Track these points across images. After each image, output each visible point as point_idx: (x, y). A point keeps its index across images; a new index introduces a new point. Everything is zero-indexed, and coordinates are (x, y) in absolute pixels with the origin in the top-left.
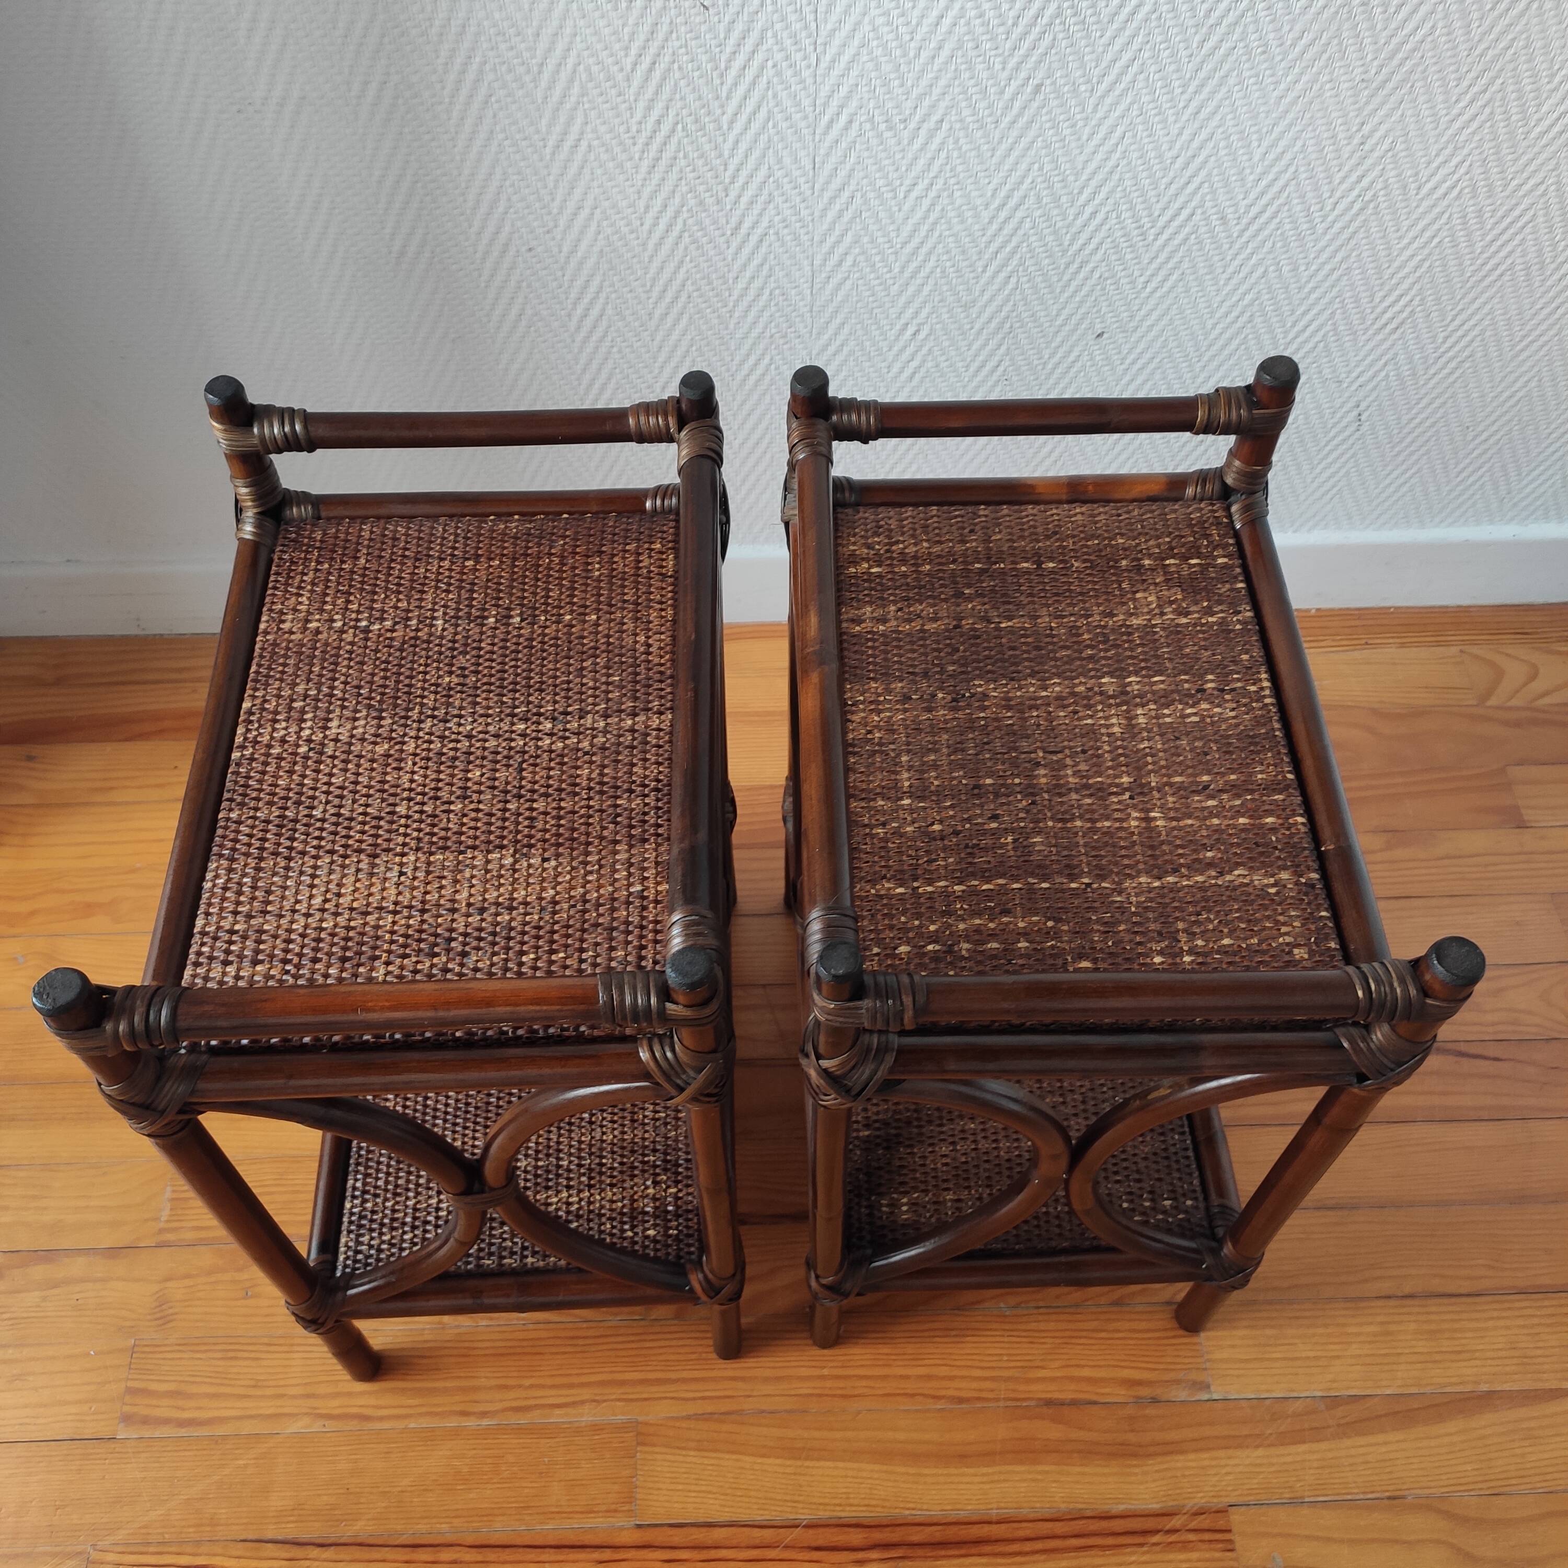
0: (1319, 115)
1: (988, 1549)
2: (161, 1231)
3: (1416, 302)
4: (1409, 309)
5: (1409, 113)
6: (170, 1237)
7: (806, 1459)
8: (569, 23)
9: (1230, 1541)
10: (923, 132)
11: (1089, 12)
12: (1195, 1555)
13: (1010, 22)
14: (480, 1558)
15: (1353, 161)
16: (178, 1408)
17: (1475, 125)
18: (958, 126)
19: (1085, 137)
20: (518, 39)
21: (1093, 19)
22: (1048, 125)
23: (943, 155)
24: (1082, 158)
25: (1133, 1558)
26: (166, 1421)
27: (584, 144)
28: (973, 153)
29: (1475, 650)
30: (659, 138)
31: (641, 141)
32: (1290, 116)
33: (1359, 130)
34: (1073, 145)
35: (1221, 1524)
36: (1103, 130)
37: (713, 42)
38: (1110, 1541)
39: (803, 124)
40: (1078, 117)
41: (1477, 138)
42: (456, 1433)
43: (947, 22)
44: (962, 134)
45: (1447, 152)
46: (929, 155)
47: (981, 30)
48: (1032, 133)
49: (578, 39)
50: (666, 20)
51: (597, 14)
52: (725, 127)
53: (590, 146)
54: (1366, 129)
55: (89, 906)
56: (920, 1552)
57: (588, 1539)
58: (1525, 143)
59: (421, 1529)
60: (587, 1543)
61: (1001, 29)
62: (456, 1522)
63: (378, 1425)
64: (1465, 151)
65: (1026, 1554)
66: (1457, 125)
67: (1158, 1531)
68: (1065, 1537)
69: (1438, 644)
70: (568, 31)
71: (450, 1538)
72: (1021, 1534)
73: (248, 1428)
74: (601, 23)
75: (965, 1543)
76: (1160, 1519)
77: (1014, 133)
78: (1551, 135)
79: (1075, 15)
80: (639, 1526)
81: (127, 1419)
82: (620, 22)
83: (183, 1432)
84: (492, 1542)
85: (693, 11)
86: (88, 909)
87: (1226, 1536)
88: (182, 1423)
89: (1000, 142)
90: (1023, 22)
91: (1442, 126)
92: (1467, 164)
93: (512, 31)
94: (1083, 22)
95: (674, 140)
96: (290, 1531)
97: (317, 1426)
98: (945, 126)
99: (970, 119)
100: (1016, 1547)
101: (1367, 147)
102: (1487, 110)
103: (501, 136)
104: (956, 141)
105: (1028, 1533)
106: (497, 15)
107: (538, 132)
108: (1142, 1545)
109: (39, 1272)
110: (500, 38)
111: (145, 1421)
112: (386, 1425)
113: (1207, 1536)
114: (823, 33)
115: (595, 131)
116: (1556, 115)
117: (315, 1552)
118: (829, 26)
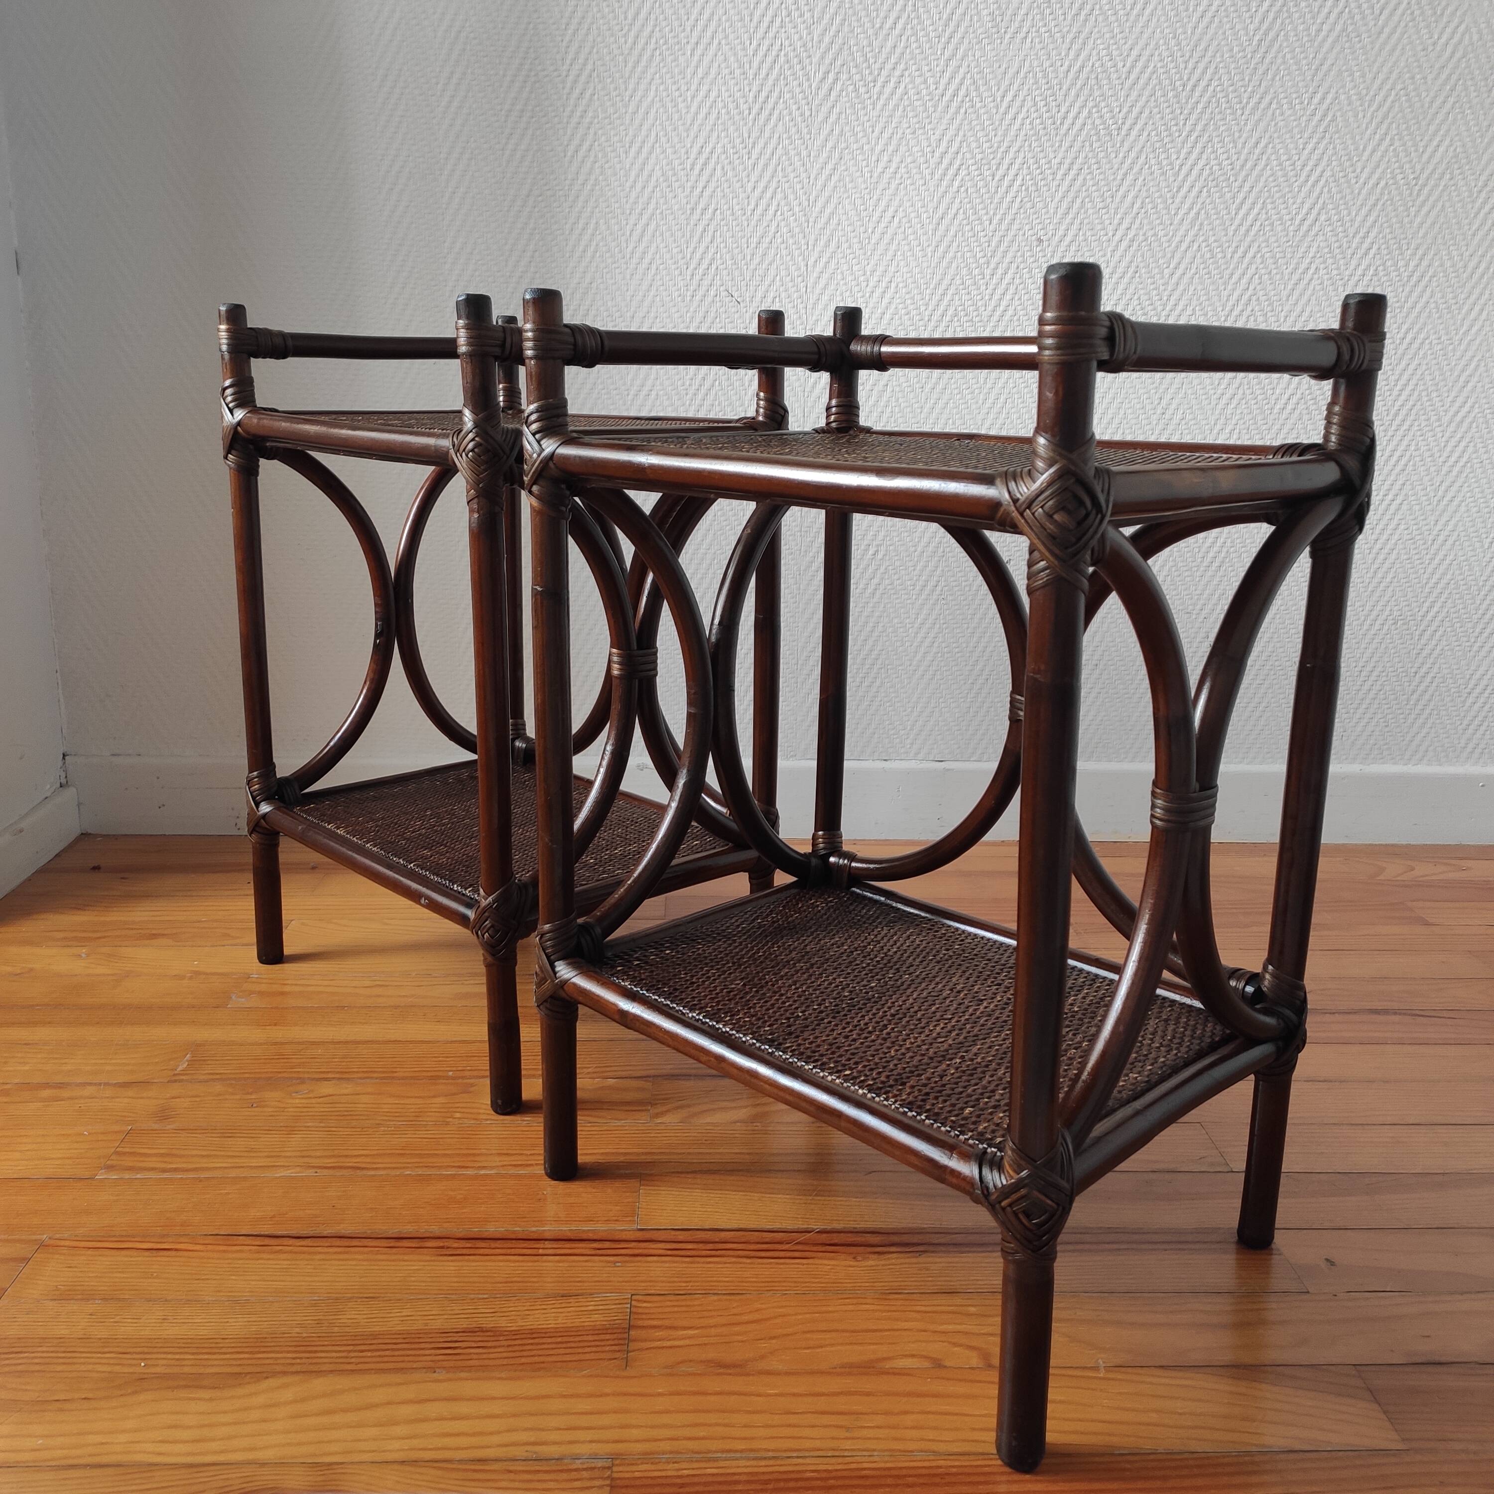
0: (1131, 391)
2: (175, 1075)
3: (1228, 544)
4: (1225, 550)
5: (1190, 392)
6: (184, 1077)
7: (816, 1195)
8: (654, 309)
10: (875, 393)
11: (975, 313)
13: (926, 318)
14: (469, 1245)
15: (1160, 427)
16: (165, 1162)
17: (1235, 402)
18: (898, 389)
19: (981, 402)
20: (621, 319)
21: (977, 319)
22: (956, 391)
23: (889, 410)
24: (980, 417)
25: (1175, 1257)
26: (153, 1169)
27: (654, 393)
28: (909, 410)
30: (703, 391)
31: (691, 392)
32: (1112, 391)
33: (1159, 404)
34: (974, 407)
36: (992, 397)
37: (742, 325)
39: (797, 384)
40: (975, 386)
41: (1238, 412)
42: (453, 1177)
43: (887, 316)
44: (900, 395)
45: (1222, 421)
46: (879, 410)
47: (909, 323)
48: (946, 397)
49: (658, 320)
50: (714, 309)
51: (671, 304)
52: (747, 384)
53: (657, 395)
54: (1164, 402)
55: (154, 934)
56: (943, 1248)
57: (584, 1236)
58: (1272, 417)
59: (409, 1229)
61: (921, 323)
62: (446, 1225)
63: (372, 1173)
64: (1234, 422)
66: (1224, 401)
70: (652, 315)
71: (438, 1234)
73: (233, 1173)
74: (674, 310)
77: (935, 396)
78: (1287, 411)
79: (966, 315)
80: (641, 1230)
81: (110, 1168)
82: (685, 310)
83: (166, 1175)
84: (483, 1236)
85: (731, 304)
86: (154, 936)
88: (164, 1171)
89: (926, 403)
90: (935, 318)
91: (1214, 403)
92: (1237, 431)
93: (617, 314)
94: (972, 320)
95: (713, 392)
96: (266, 1229)
97: (310, 1172)
98: (889, 389)
99: (905, 385)
101: (1167, 416)
102: (1241, 391)
103: (600, 387)
104: (897, 400)
106: (609, 303)
107: (624, 384)
109: (46, 1093)
110: (609, 319)
111: (130, 1169)
112: (381, 1172)
114: (811, 322)
115: (662, 384)
116: (1286, 396)
117: (291, 1241)
118: (814, 318)
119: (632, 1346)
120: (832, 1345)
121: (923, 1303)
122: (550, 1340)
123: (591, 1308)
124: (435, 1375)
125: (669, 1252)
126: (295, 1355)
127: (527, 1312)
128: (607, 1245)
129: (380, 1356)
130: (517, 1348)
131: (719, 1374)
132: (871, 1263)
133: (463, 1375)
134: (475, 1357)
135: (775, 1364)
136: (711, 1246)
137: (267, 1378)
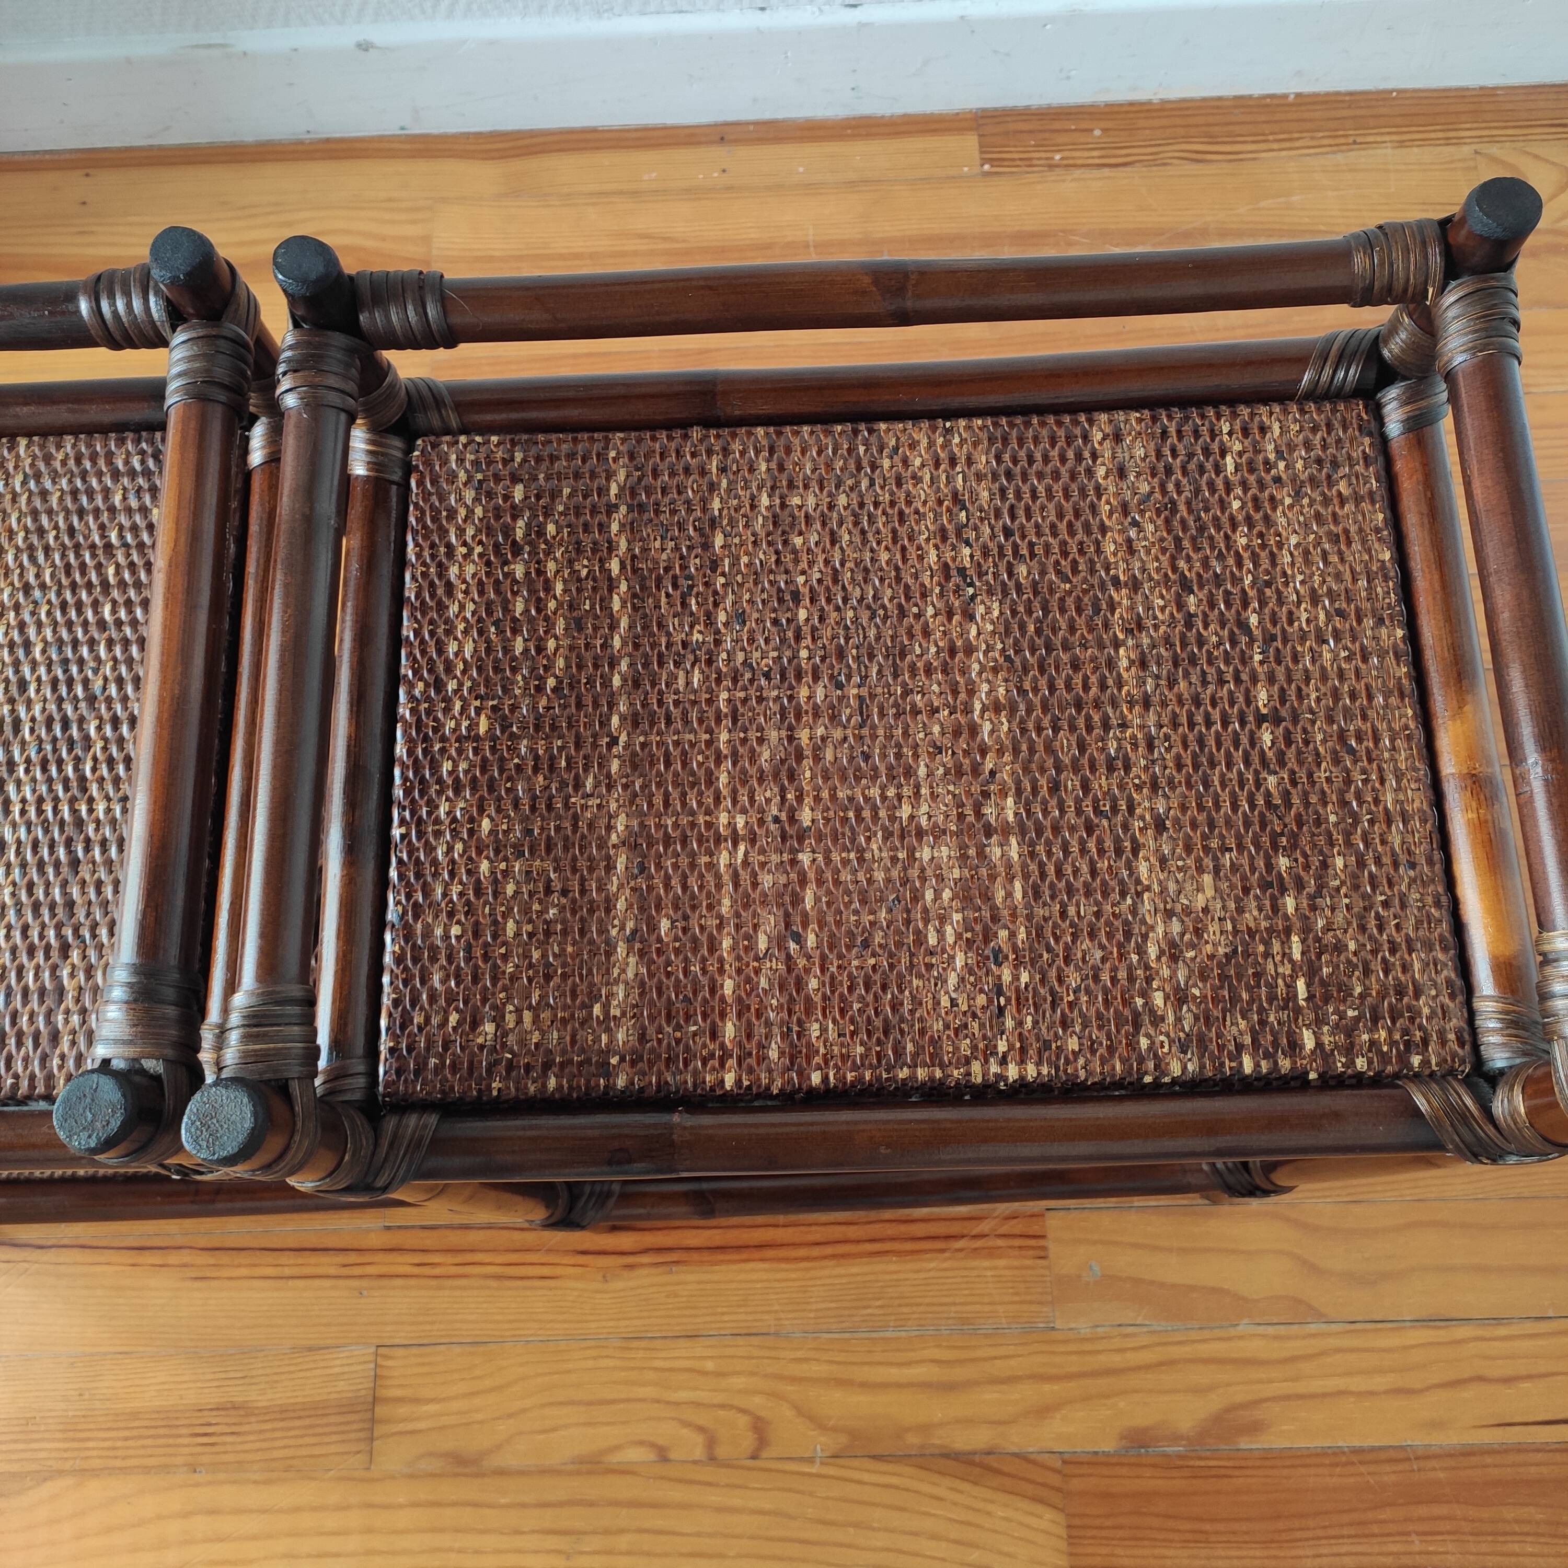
1: (771, 1253)
9: (1044, 1248)
12: (1002, 1263)
14: (212, 1261)
25: (932, 1265)
29: (1494, 150)
35: (1035, 1229)
38: (909, 1246)
56: (695, 1256)
57: (331, 1241)
60: (330, 1245)
65: (815, 1259)
67: (963, 1236)
68: (858, 1242)
69: (1448, 142)
72: (811, 1238)
75: (747, 1247)
76: (967, 1223)
80: (388, 1228)
87: (1041, 1242)
100: (802, 1252)
105: (817, 1237)
108: (943, 1251)
113: (1017, 1242)
117: (34, 1254)
119: (379, 1430)
120: (566, 1426)
121: (663, 1354)
122: (298, 1423)
123: (337, 1370)
124: (196, 1475)
125: (416, 1270)
126: (66, 1445)
127: (276, 1378)
128: (352, 1258)
129: (143, 1447)
130: (268, 1435)
131: (457, 1475)
132: (620, 1285)
133: (222, 1476)
134: (229, 1448)
135: (507, 1459)
136: (459, 1259)
137: (45, 1480)
